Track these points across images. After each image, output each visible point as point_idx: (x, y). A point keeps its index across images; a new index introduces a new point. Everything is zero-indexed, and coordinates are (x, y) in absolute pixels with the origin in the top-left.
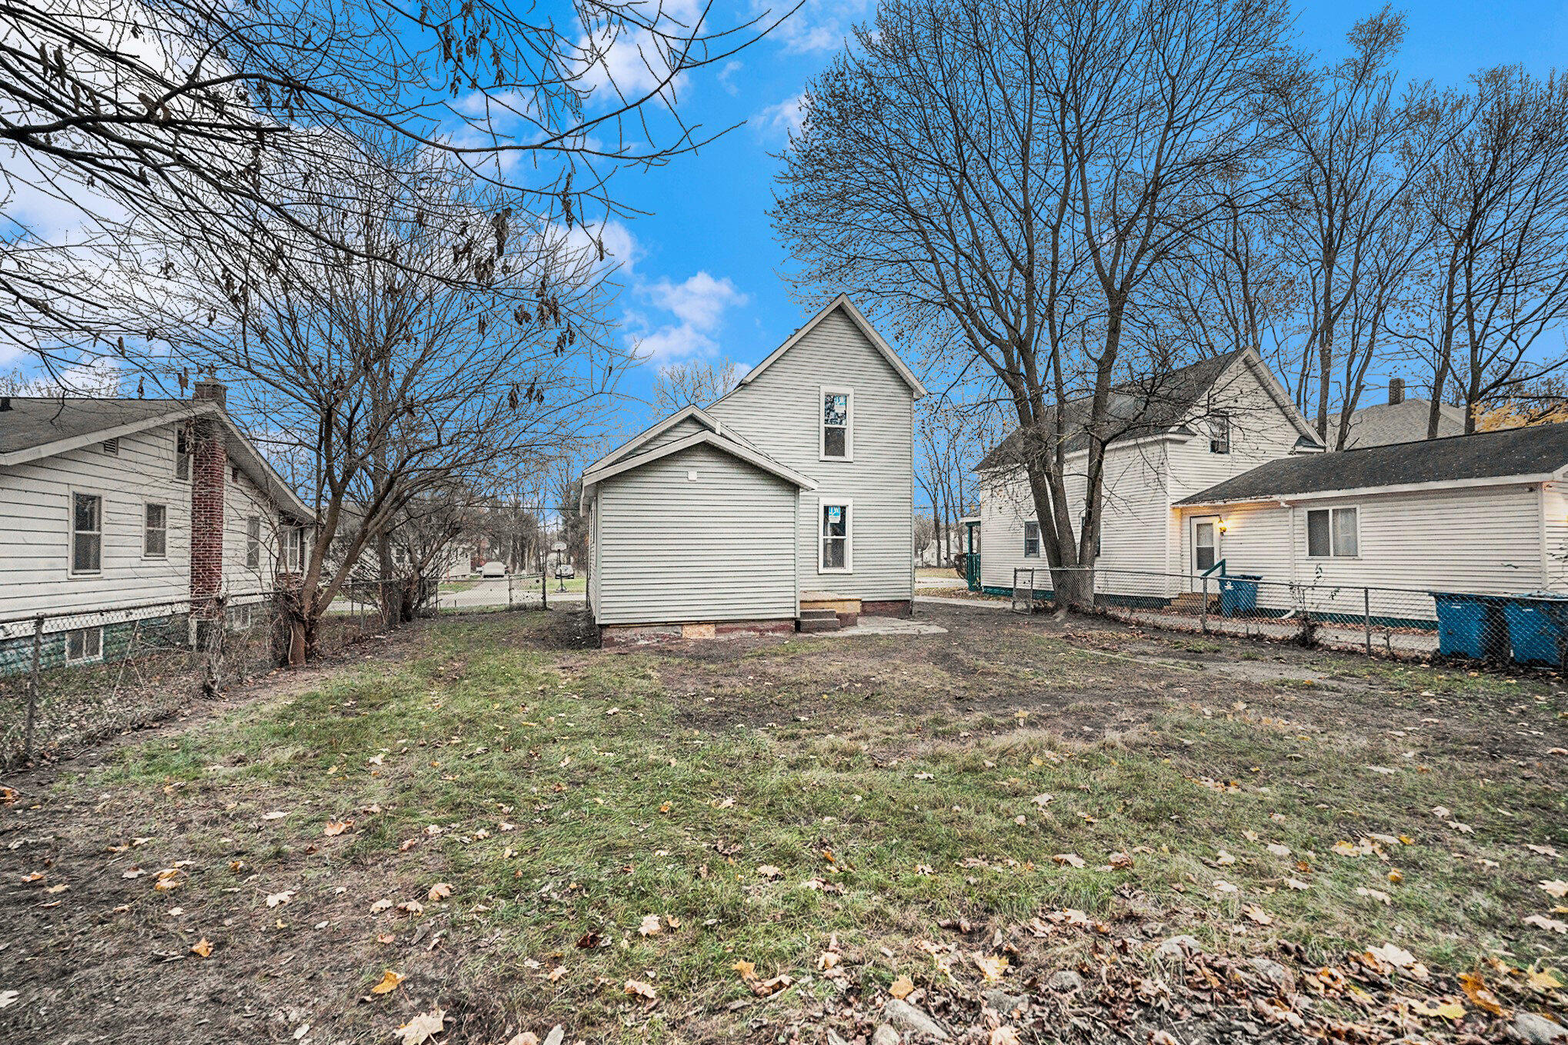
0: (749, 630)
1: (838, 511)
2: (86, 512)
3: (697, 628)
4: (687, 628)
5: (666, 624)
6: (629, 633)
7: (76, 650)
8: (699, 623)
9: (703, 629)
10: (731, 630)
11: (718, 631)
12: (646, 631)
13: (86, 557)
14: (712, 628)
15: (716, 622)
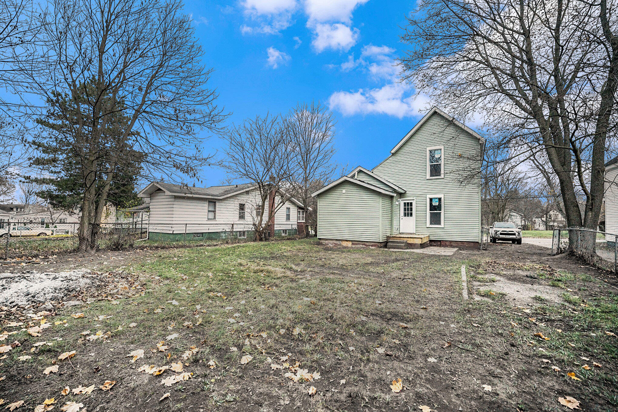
0: (363, 245)
1: (437, 200)
2: (242, 207)
3: (346, 242)
4: (343, 242)
5: (337, 240)
6: (327, 242)
7: (240, 236)
8: (346, 241)
9: (348, 243)
10: (357, 244)
11: (353, 244)
12: (331, 242)
13: (242, 217)
14: (351, 243)
15: (352, 241)
